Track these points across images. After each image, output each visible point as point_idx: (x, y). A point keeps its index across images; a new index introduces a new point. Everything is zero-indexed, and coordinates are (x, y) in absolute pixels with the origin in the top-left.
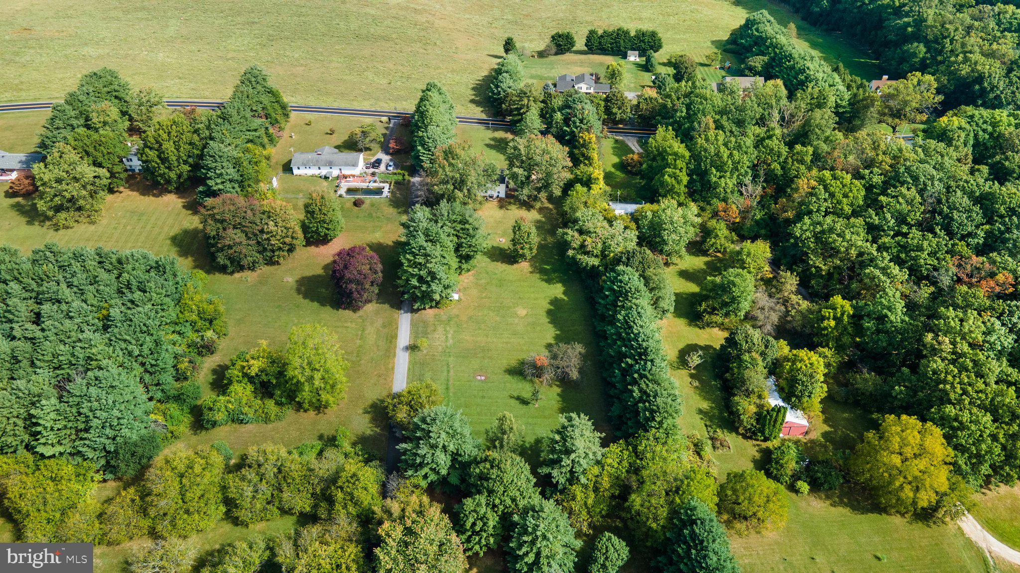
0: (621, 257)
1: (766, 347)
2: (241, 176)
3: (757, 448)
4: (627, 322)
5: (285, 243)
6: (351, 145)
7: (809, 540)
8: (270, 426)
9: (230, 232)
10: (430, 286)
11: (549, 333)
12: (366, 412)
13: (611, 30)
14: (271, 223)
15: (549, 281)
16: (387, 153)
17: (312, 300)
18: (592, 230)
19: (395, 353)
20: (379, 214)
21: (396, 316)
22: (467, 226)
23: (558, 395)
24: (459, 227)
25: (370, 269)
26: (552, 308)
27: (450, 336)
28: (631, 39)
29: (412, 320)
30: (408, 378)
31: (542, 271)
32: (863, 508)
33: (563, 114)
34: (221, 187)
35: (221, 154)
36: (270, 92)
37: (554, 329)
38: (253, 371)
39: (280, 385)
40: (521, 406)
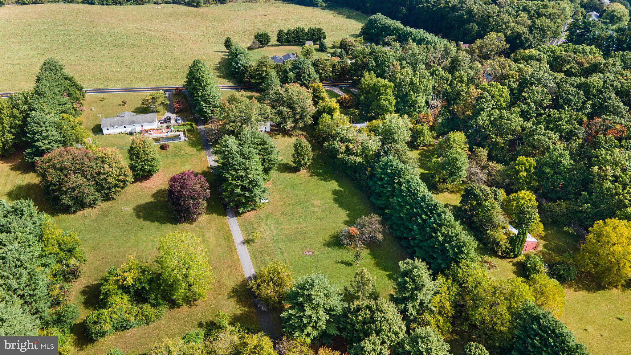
0: (379, 152)
1: (495, 194)
2: (64, 137)
3: (511, 264)
4: (410, 192)
5: (119, 180)
6: (144, 109)
7: (576, 318)
8: (152, 326)
9: (72, 176)
10: (252, 192)
11: (343, 215)
12: (230, 297)
13: (292, 29)
14: (106, 166)
15: (325, 180)
16: (173, 112)
17: (152, 221)
18: (351, 138)
19: (235, 248)
20: (182, 153)
21: (225, 221)
22: (266, 146)
23: (369, 254)
24: (260, 147)
25: (201, 187)
26: (336, 197)
27: (272, 228)
28: (306, 34)
29: (238, 221)
30: (253, 264)
31: (317, 174)
32: (593, 289)
33: (294, 73)
34: (48, 146)
35: (44, 120)
36: (67, 78)
37: (344, 211)
38: (130, 281)
39: (152, 290)
40: (347, 267)
